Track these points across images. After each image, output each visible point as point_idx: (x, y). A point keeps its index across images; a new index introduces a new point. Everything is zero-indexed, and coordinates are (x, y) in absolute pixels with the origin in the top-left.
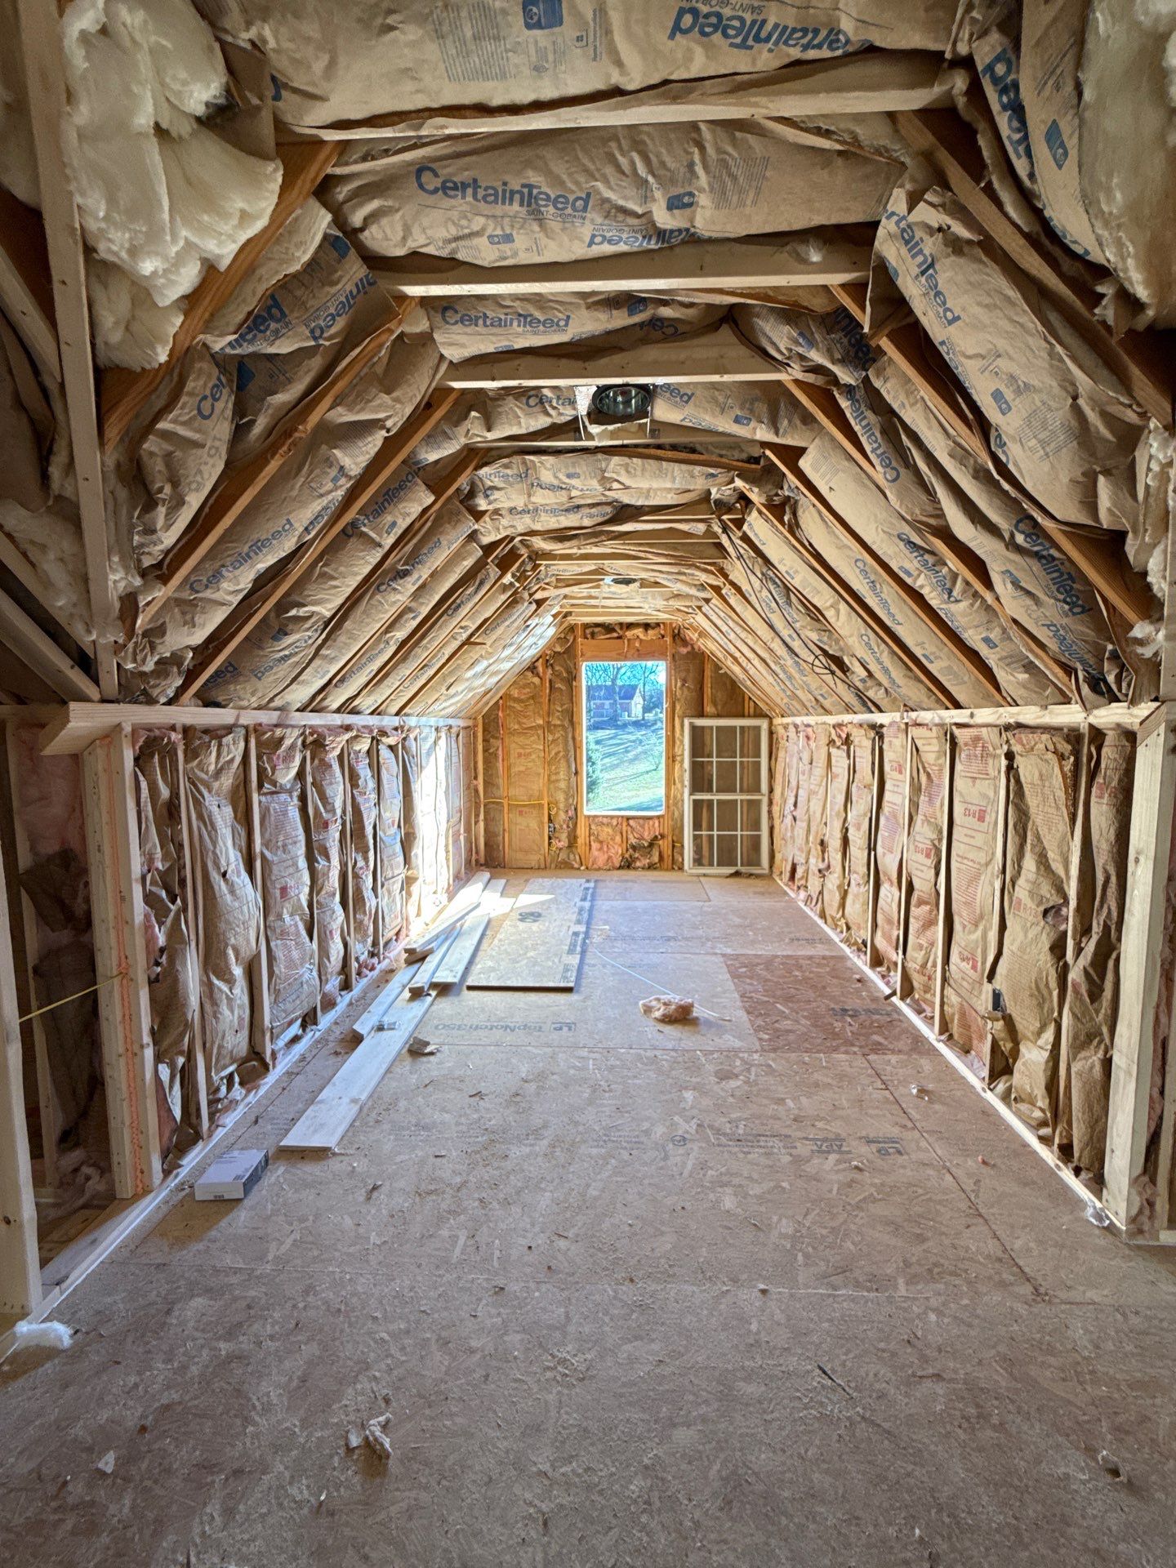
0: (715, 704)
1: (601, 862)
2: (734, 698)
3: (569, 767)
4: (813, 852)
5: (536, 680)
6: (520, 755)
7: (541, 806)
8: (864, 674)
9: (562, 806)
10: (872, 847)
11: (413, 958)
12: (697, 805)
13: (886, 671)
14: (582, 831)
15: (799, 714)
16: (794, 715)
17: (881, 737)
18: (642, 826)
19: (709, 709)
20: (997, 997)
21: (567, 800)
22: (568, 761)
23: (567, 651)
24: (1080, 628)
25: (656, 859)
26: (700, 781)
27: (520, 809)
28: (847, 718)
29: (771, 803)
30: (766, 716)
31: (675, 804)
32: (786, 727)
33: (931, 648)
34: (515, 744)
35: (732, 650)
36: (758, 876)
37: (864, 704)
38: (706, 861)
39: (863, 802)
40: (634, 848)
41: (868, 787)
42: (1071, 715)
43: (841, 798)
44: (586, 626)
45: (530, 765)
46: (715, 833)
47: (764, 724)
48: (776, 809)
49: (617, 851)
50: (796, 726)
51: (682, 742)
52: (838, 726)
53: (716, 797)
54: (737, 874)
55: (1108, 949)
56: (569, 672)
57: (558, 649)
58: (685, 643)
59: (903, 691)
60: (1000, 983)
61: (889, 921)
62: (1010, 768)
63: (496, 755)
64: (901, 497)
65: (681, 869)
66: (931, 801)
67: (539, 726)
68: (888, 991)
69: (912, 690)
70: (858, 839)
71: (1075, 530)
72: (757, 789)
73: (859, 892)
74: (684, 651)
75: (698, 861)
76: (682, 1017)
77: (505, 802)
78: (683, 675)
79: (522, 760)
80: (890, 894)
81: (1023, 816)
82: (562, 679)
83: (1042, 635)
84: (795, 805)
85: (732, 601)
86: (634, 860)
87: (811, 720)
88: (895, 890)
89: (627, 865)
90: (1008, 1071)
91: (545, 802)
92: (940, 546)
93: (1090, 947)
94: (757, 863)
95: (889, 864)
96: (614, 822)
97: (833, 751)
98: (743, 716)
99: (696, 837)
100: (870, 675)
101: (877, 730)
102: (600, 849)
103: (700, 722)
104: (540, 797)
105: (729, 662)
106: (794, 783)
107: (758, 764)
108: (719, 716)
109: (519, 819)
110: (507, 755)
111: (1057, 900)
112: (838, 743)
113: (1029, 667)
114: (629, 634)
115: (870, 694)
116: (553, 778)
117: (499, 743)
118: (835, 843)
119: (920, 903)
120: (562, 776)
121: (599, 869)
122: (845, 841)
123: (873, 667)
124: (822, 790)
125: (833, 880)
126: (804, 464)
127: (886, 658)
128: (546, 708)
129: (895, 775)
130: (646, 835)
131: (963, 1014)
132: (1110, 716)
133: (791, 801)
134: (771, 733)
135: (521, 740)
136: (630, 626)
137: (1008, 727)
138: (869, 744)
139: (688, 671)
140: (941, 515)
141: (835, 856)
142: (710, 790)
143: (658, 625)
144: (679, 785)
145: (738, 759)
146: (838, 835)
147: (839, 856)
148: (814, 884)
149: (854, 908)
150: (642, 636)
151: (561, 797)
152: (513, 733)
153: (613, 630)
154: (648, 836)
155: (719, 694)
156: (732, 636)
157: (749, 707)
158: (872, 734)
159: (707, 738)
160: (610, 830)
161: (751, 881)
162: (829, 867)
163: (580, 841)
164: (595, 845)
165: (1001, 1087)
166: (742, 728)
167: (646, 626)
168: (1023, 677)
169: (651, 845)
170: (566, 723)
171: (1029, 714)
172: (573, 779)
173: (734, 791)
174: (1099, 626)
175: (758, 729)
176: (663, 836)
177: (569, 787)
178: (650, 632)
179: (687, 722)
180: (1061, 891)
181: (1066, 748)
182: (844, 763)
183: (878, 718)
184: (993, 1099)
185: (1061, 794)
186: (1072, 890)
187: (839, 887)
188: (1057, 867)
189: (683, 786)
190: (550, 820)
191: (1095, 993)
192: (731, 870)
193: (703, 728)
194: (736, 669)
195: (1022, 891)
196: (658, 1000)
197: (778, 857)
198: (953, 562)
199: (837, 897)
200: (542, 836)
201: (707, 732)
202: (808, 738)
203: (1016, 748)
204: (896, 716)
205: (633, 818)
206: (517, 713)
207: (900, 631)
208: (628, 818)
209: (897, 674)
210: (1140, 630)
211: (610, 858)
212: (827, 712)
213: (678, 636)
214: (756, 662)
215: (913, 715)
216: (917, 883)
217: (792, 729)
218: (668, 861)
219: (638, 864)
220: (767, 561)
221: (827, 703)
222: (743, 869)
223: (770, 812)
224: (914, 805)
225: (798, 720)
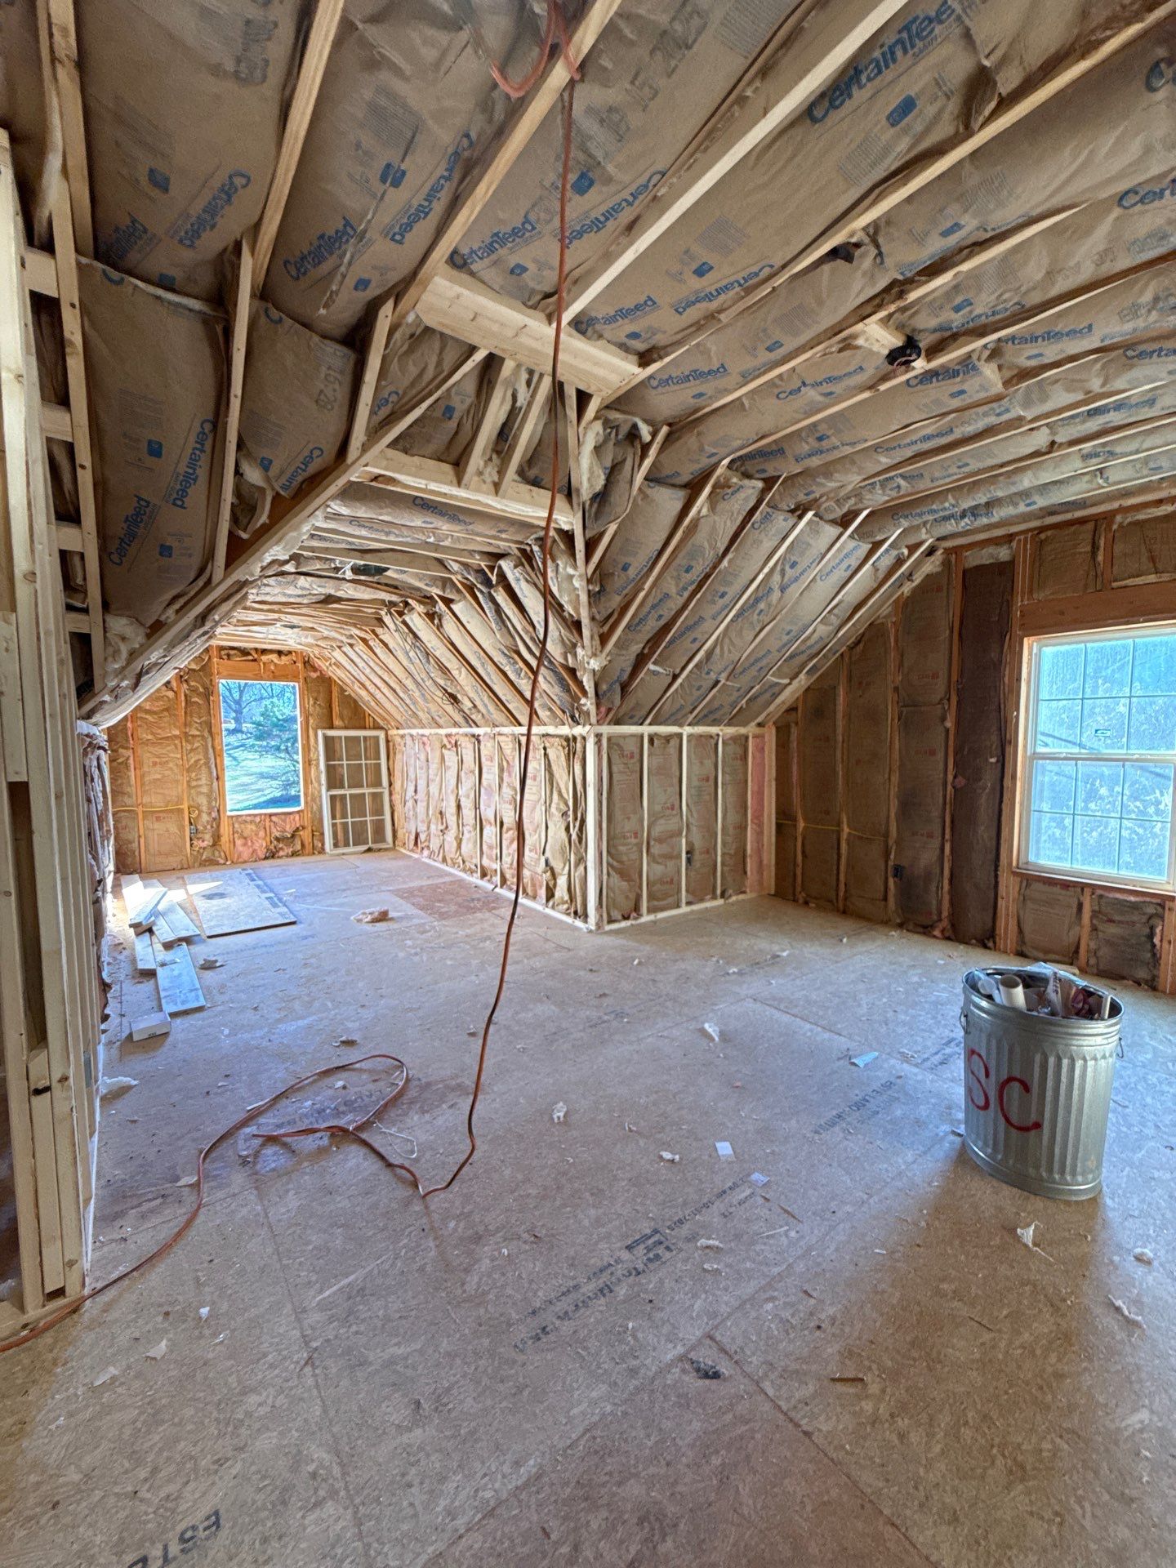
0: (342, 718)
1: (246, 855)
2: (357, 715)
3: (211, 773)
4: (433, 820)
5: (170, 694)
6: (155, 764)
7: (181, 811)
8: (471, 705)
9: (205, 808)
10: (477, 807)
11: (140, 930)
12: (333, 798)
13: (486, 706)
14: (225, 830)
15: (415, 727)
16: (410, 728)
17: (479, 742)
18: (284, 821)
19: (337, 722)
20: (547, 862)
21: (209, 803)
22: (209, 768)
23: (203, 668)
24: (566, 697)
25: (299, 847)
26: (334, 781)
27: (157, 816)
28: (454, 730)
29: (391, 794)
30: (382, 728)
31: (313, 800)
32: (402, 737)
33: (509, 697)
34: (147, 755)
35: (363, 679)
36: (386, 850)
37: (467, 722)
38: (341, 843)
39: (468, 783)
40: (278, 839)
41: (472, 772)
42: (565, 730)
43: (453, 781)
44: (222, 648)
45: (167, 773)
46: (350, 820)
47: (381, 735)
48: (396, 797)
49: (261, 845)
50: (412, 736)
51: (316, 749)
52: (448, 736)
53: (347, 792)
54: (369, 850)
55: (583, 822)
56: (206, 688)
57: (193, 666)
58: (315, 669)
59: (494, 716)
60: (548, 854)
61: (490, 847)
62: (545, 754)
63: (126, 764)
64: (502, 636)
65: (322, 851)
66: (510, 775)
67: (176, 736)
68: (492, 886)
69: (498, 716)
70: (468, 805)
71: (562, 665)
72: (379, 784)
73: (470, 835)
74: (314, 675)
75: (336, 845)
76: (383, 917)
77: (140, 810)
78: (315, 695)
79: (158, 768)
80: (490, 832)
81: (551, 775)
82: (199, 694)
83: (555, 698)
84: (416, 791)
85: (378, 651)
86: (278, 850)
87: (426, 732)
88: (493, 828)
89: (272, 855)
90: (553, 896)
91: (185, 806)
92: (516, 657)
93: (578, 824)
94: (383, 840)
95: (488, 814)
96: (258, 819)
97: (445, 752)
98: (365, 728)
99: (334, 825)
100: (475, 706)
101: (477, 737)
102: (245, 844)
103: (331, 733)
104: (180, 801)
105: (356, 687)
106: (412, 776)
107: (378, 766)
108: (346, 728)
109: (157, 825)
110: (139, 765)
111: (565, 809)
112: (449, 746)
113: (550, 709)
114: (264, 658)
115: (473, 717)
116: (194, 783)
117: (130, 753)
118: (450, 811)
119: (509, 829)
120: (203, 781)
121: (245, 862)
122: (459, 807)
123: (478, 703)
124: (438, 778)
125: (450, 837)
126: (455, 607)
127: (486, 699)
128: (182, 719)
129: (489, 763)
130: (288, 828)
131: (532, 879)
132: (578, 731)
133: (411, 789)
134: (388, 741)
135: (158, 750)
136: (264, 652)
137: (543, 736)
138: (471, 746)
139: (319, 692)
140: (517, 646)
141: (451, 819)
142: (342, 786)
143: (290, 652)
144: (316, 785)
145: (363, 762)
146: (453, 805)
147: (454, 818)
148: (435, 844)
149: (466, 848)
150: (276, 661)
151: (203, 801)
152: (147, 743)
153: (248, 654)
154: (289, 829)
155: (345, 712)
156: (368, 671)
157: (369, 722)
158: (473, 740)
159: (337, 747)
160: (254, 828)
161: (381, 854)
162: (447, 827)
163: (224, 839)
164: (239, 842)
165: (551, 903)
166: (365, 738)
167: (280, 653)
168: (548, 713)
169: (293, 836)
170: (206, 734)
171: (551, 730)
172: (215, 783)
173: (362, 786)
174: (572, 697)
175: (377, 738)
176: (304, 828)
177: (211, 791)
178: (283, 658)
179: (320, 733)
180: (567, 806)
181: (565, 744)
182: (455, 759)
183: (476, 731)
184: (549, 911)
185: (564, 764)
186: (571, 803)
187: (456, 838)
188: (565, 795)
189: (320, 785)
190: (191, 824)
191: (580, 842)
192: (365, 847)
193: (333, 738)
194: (363, 693)
195: (553, 809)
196: (364, 914)
197: (400, 834)
198: (521, 664)
199: (455, 844)
200: (183, 838)
201: (337, 741)
202: (424, 744)
203: (547, 745)
204: (488, 730)
205: (276, 814)
206: (149, 725)
207: (495, 688)
208: (271, 815)
209: (491, 708)
210: (583, 701)
211: (254, 851)
212: (440, 726)
213: (308, 663)
214: (386, 690)
215: (497, 729)
216: (505, 820)
217: (408, 738)
218: (309, 848)
219: (281, 853)
220: (415, 636)
221: (441, 721)
222: (374, 846)
223: (391, 801)
224: (501, 779)
225: (414, 732)
